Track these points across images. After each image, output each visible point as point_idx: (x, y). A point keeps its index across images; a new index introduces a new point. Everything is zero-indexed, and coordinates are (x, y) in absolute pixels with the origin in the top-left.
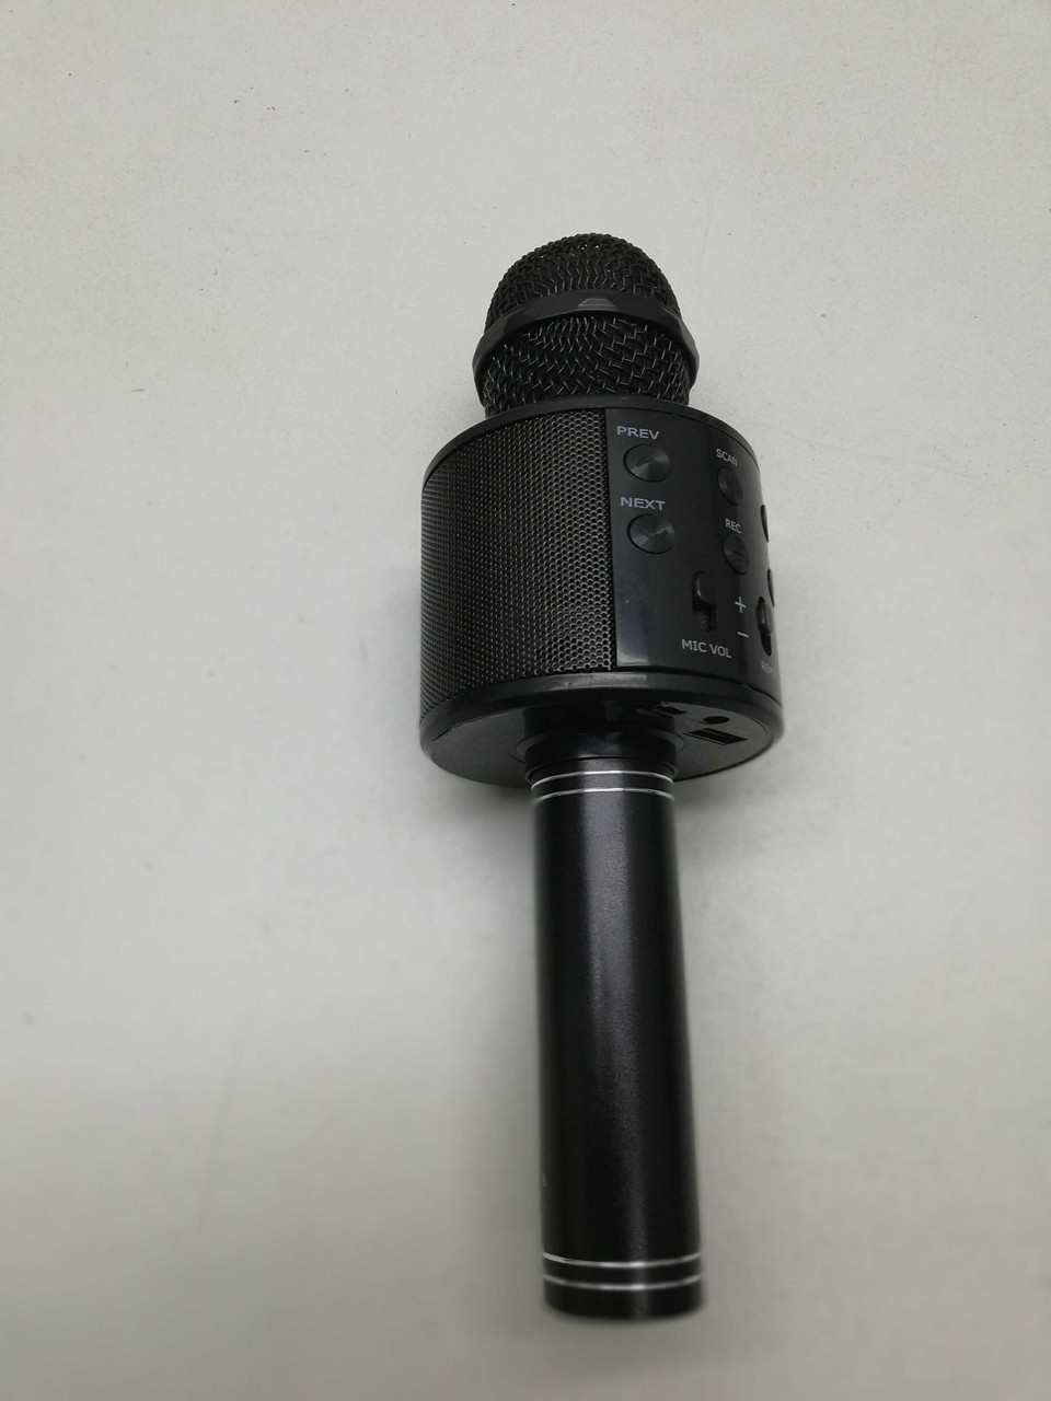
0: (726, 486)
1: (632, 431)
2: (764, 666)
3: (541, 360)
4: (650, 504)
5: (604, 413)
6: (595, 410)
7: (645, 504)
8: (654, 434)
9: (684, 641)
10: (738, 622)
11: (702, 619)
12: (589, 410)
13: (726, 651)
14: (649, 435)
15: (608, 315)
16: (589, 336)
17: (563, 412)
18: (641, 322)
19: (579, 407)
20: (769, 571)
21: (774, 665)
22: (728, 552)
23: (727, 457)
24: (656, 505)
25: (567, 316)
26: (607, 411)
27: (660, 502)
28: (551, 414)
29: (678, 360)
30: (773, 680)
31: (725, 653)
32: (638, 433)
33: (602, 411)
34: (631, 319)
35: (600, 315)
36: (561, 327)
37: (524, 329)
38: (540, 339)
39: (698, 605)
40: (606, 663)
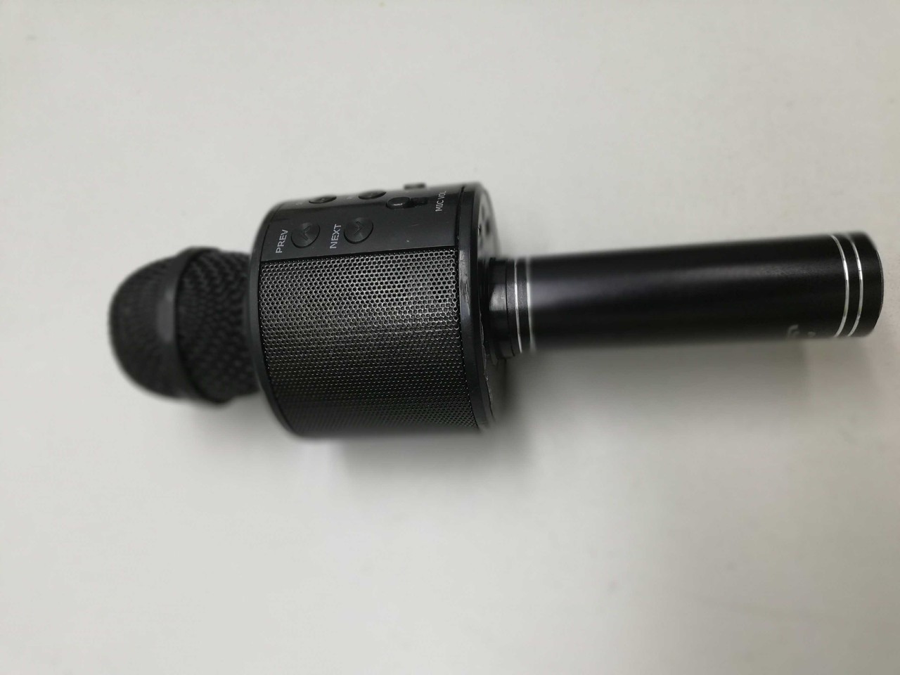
7: (336, 235)
8: (284, 232)
14: (285, 235)
24: (337, 229)
26: (263, 260)
27: (335, 226)
32: (282, 241)
33: (262, 263)
40: (451, 253)
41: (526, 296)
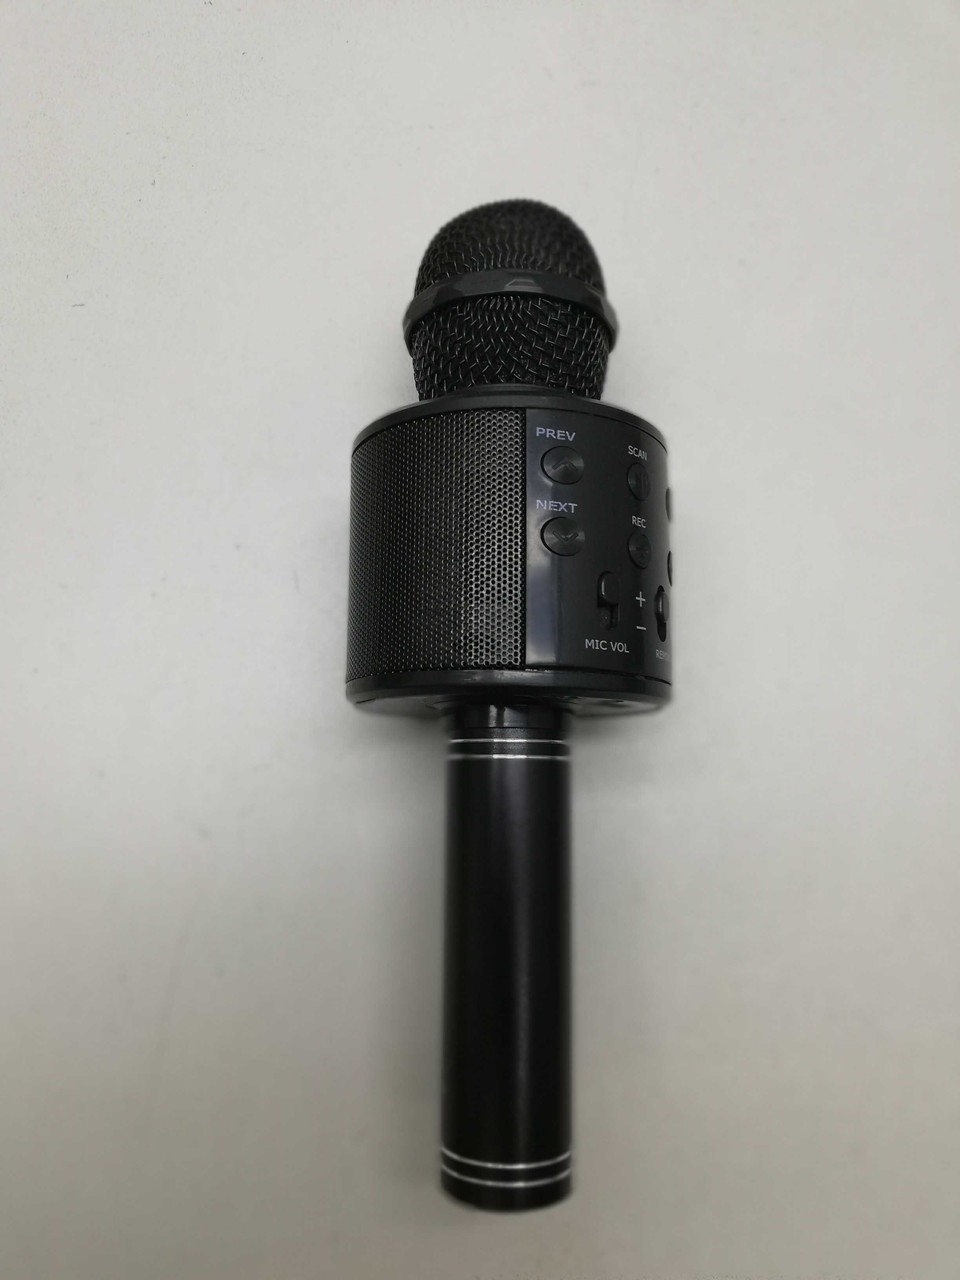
0: (634, 482)
1: (549, 433)
2: (659, 654)
3: (469, 335)
4: (563, 507)
5: (525, 413)
6: (517, 410)
7: (559, 506)
8: (571, 436)
9: (587, 640)
10: (637, 614)
11: (605, 616)
12: (510, 408)
13: (624, 647)
14: (566, 437)
15: (534, 296)
16: (515, 317)
17: (486, 409)
18: (565, 303)
19: (502, 405)
20: (670, 554)
21: (667, 650)
22: (632, 548)
23: (637, 452)
24: (568, 508)
25: (495, 295)
26: (528, 411)
27: (573, 505)
28: (475, 410)
29: (599, 336)
30: (666, 665)
31: (624, 649)
32: (556, 435)
33: (523, 410)
34: (554, 300)
35: (525, 296)
36: (488, 304)
37: (454, 302)
38: (468, 314)
39: (601, 603)
40: (516, 660)
41: (515, 754)
